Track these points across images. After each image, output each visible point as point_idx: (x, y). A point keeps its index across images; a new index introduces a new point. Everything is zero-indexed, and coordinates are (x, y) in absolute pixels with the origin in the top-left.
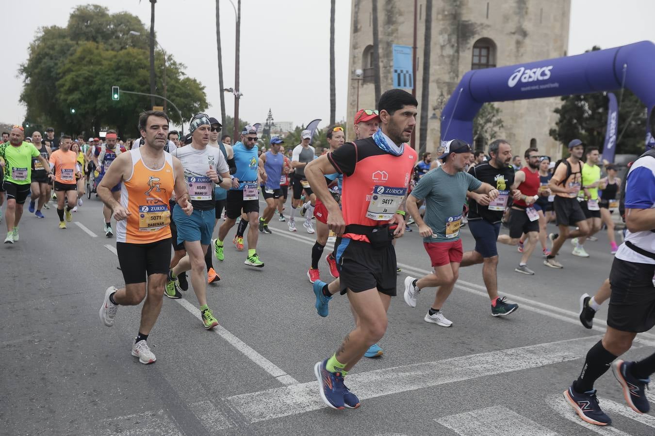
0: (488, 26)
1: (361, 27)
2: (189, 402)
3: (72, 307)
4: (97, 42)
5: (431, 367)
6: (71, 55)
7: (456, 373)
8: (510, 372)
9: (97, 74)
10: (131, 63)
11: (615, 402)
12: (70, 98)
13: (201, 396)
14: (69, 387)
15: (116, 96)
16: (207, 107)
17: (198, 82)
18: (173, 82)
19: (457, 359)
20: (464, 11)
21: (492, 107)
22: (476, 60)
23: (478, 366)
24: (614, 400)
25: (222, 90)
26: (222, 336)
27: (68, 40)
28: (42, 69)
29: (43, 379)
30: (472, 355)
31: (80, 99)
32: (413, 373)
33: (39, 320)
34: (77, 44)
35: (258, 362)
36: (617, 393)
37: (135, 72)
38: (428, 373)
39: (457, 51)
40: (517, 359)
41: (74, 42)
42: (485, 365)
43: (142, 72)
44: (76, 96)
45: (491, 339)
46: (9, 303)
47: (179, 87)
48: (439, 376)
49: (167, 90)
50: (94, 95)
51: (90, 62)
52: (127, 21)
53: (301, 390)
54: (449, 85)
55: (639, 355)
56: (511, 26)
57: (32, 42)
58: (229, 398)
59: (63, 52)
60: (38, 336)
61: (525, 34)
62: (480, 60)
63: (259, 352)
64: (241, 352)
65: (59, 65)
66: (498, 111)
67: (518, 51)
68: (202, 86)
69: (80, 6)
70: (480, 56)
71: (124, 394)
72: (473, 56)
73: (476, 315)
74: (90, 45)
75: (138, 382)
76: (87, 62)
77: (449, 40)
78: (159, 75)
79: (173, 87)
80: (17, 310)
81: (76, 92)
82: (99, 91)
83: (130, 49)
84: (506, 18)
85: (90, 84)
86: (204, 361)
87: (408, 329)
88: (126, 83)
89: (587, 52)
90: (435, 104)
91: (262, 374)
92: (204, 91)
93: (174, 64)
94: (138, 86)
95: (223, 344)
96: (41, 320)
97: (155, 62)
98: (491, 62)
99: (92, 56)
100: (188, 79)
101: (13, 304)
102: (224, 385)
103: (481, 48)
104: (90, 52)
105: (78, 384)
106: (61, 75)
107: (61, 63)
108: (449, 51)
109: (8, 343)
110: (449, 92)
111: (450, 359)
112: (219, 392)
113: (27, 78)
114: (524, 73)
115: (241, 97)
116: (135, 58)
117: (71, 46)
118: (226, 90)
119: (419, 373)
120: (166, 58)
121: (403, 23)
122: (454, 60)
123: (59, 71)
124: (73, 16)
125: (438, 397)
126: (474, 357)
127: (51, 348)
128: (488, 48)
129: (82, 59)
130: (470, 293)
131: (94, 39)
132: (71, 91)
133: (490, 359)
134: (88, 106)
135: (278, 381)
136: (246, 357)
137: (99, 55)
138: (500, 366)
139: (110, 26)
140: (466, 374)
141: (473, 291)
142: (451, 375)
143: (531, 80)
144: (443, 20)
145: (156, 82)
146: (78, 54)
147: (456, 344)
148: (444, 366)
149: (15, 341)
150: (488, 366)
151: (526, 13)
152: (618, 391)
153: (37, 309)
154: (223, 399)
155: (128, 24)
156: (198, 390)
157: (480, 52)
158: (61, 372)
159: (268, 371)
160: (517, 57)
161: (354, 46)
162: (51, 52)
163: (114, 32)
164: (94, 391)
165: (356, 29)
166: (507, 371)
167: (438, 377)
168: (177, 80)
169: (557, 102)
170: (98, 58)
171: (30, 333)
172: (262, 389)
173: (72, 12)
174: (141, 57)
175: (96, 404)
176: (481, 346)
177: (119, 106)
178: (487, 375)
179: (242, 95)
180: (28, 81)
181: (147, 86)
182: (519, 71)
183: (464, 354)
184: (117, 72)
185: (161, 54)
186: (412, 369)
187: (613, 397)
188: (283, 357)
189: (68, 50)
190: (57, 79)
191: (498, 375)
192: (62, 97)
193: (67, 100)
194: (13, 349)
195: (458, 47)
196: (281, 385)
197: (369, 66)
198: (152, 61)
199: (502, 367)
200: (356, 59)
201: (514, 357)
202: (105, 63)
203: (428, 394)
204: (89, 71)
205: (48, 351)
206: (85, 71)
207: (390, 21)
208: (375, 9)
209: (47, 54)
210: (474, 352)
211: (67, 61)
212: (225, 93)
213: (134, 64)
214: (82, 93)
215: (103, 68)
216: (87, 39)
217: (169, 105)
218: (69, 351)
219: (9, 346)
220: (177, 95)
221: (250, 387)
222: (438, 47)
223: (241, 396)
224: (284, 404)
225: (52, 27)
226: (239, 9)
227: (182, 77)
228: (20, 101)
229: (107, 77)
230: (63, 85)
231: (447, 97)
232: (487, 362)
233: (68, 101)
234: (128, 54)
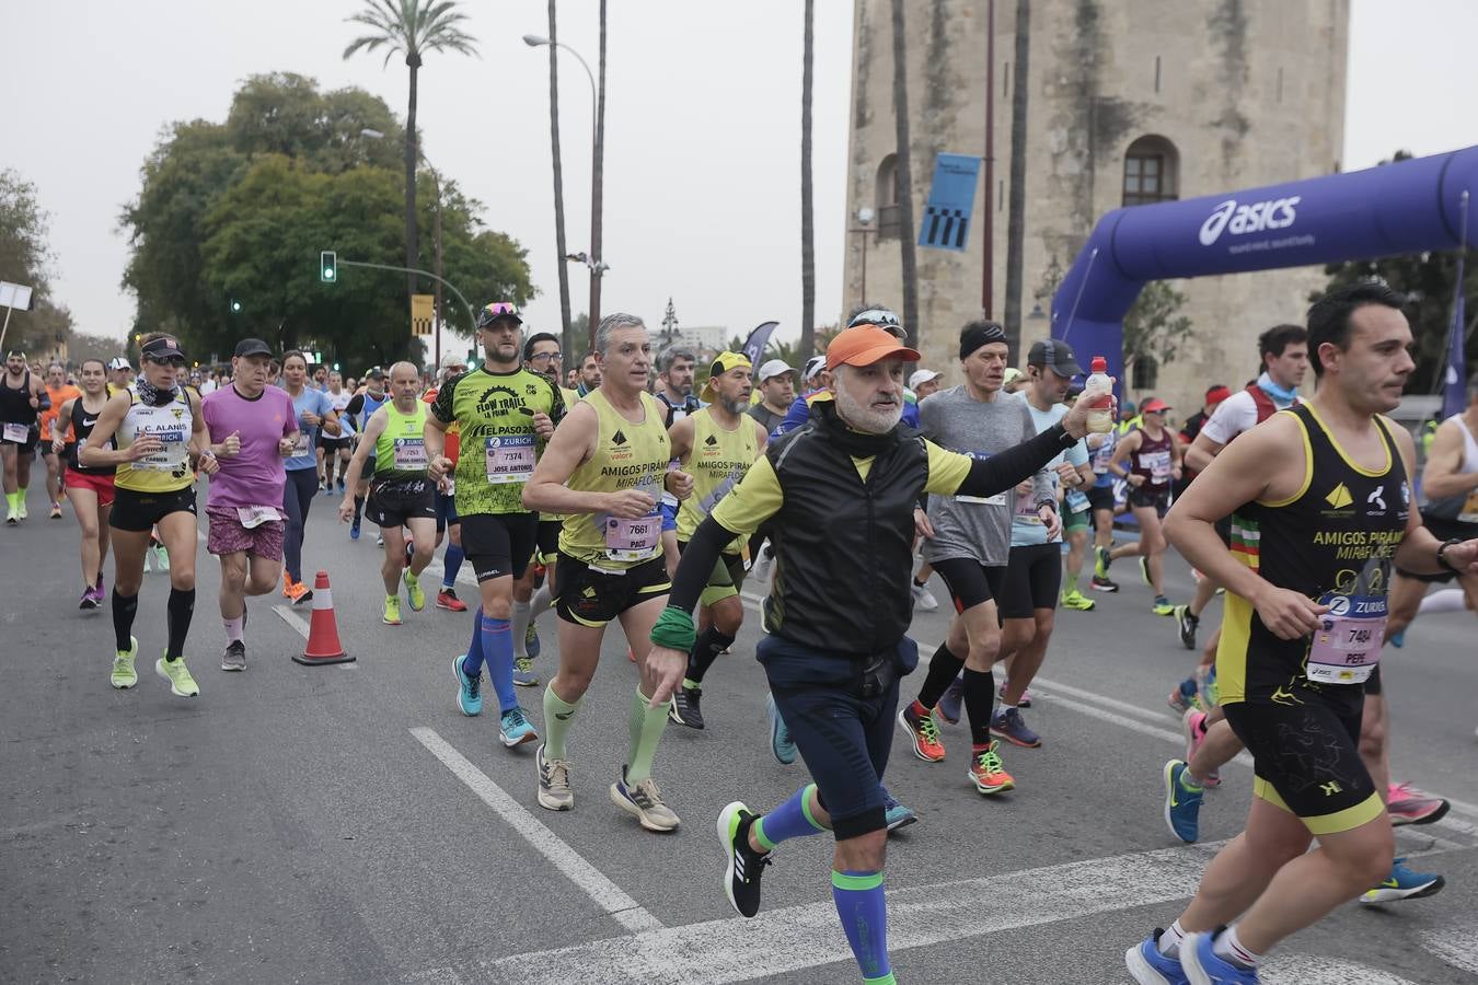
0: (1159, 109)
1: (873, 114)
2: (405, 970)
3: (177, 748)
4: (292, 155)
5: (975, 891)
6: (236, 183)
7: (1030, 905)
8: (1160, 904)
9: (290, 224)
10: (364, 200)
11: (1397, 978)
12: (231, 278)
13: (433, 956)
14: (138, 934)
15: (329, 273)
16: (531, 296)
17: (512, 239)
18: (457, 242)
19: (1036, 871)
20: (1104, 76)
21: (1167, 291)
22: (1133, 186)
23: (1082, 890)
24: (1396, 974)
25: (563, 258)
26: (504, 815)
27: (229, 151)
28: (171, 215)
29: (85, 914)
30: (1074, 864)
31: (251, 281)
32: (930, 906)
33: (99, 776)
34: (249, 159)
35: (576, 878)
36: (1406, 956)
37: (374, 221)
38: (964, 904)
39: (1090, 166)
40: (1179, 874)
41: (242, 156)
42: (1102, 888)
43: (388, 220)
44: (242, 273)
45: (1124, 826)
46: (39, 738)
47: (468, 253)
48: (989, 911)
49: (443, 258)
50: (283, 270)
51: (275, 199)
52: (358, 108)
53: (666, 943)
54: (1071, 241)
55: (1469, 865)
56: (1212, 108)
57: (149, 155)
58: (498, 962)
59: (218, 178)
60: (89, 815)
61: (1243, 126)
62: (1141, 185)
63: (582, 854)
64: (541, 854)
65: (210, 205)
66: (1179, 299)
67: (1227, 164)
68: (521, 248)
69: (257, 76)
70: (1142, 176)
71: (259, 950)
72: (1126, 175)
73: (1097, 768)
74: (276, 160)
75: (297, 922)
76: (269, 198)
77: (1072, 142)
78: (424, 225)
79: (455, 250)
80: (53, 755)
81: (243, 266)
82: (293, 262)
83: (363, 170)
84: (1200, 91)
85: (273, 248)
86: (452, 874)
87: (934, 802)
88: (352, 244)
89: (1381, 164)
90: (1040, 284)
91: (582, 907)
92: (526, 259)
93: (460, 200)
94: (379, 249)
95: (504, 835)
96: (102, 777)
97: (420, 199)
98: (1167, 190)
99: (279, 186)
100: (489, 235)
101: (45, 740)
102: (491, 930)
103: (1142, 158)
104: (275, 176)
105: (160, 926)
106: (211, 228)
107: (213, 201)
108: (1071, 166)
109: (20, 830)
110: (1072, 258)
111: (1020, 873)
112: (477, 946)
113: (137, 234)
114: (1235, 214)
115: (605, 272)
116: (372, 188)
117: (235, 164)
118: (572, 257)
119: (946, 905)
120: (441, 187)
121: (966, 104)
122: (1083, 186)
123: (208, 218)
124: (239, 98)
125: (982, 962)
126: (1080, 870)
127: (113, 842)
128: (1159, 158)
129: (256, 191)
130: (1089, 717)
131: (287, 149)
132: (231, 263)
133: (1115, 872)
134: (269, 295)
135: (616, 923)
136: (552, 866)
137: (296, 183)
138: (1135, 889)
139: (320, 119)
140: (1054, 908)
141: (1095, 712)
142: (1019, 911)
143: (1251, 229)
144: (1056, 96)
145: (418, 243)
146: (248, 182)
147: (1038, 837)
148: (1006, 890)
149: (36, 827)
150: (1108, 889)
151: (1246, 78)
152: (1408, 950)
153: (98, 753)
154: (483, 964)
155: (360, 113)
156: (430, 943)
157: (1142, 168)
158: (128, 897)
159: (597, 899)
160: (1225, 177)
161: (858, 158)
162: (192, 177)
163: (328, 132)
164: (194, 943)
165: (861, 120)
166: (1151, 902)
167: (989, 914)
168: (466, 238)
169: (1314, 278)
170: (293, 190)
171: (73, 808)
172: (577, 940)
173: (238, 89)
174: (388, 187)
175: (192, 975)
176: (1098, 843)
177: (338, 293)
178: (1103, 912)
179: (607, 268)
180: (139, 241)
181: (399, 249)
182: (1224, 209)
183: (1057, 861)
184: (335, 220)
185: (432, 179)
186: (930, 896)
187: (1394, 965)
188: (636, 866)
189: (230, 172)
190: (204, 238)
191: (1129, 910)
192: (214, 276)
193: (223, 283)
194: (28, 844)
195: (1091, 156)
196: (623, 931)
197: (891, 202)
198: (411, 196)
199: (1140, 891)
200: (862, 187)
201: (1171, 869)
202: (307, 199)
203: (959, 956)
204: (272, 219)
205: (107, 848)
206: (263, 218)
207: (937, 100)
208: (900, 75)
209: (182, 183)
210: (1079, 857)
211: (225, 197)
212: (570, 264)
213: (371, 202)
214: (256, 267)
215: (302, 211)
216: (271, 149)
217: (445, 292)
218: (151, 850)
219: (21, 837)
220: (466, 271)
221: (549, 937)
222: (1046, 156)
223: (526, 957)
224: (622, 975)
225: (193, 123)
226: (602, 79)
227: (476, 231)
228: (124, 285)
229: (311, 231)
230: (215, 251)
231: (1065, 269)
232: (1108, 880)
233: (225, 287)
234: (359, 180)
